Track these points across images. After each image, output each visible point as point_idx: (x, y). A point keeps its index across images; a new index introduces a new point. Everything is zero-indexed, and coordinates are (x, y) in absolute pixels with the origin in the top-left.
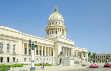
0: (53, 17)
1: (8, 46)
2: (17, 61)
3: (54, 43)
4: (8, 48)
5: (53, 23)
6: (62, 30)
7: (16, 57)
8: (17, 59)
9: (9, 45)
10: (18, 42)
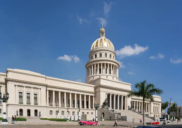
0: (97, 46)
1: (28, 95)
2: (40, 115)
3: (95, 88)
4: (28, 98)
5: (96, 56)
6: (110, 66)
7: (39, 110)
8: (40, 112)
9: (30, 94)
10: (40, 89)
